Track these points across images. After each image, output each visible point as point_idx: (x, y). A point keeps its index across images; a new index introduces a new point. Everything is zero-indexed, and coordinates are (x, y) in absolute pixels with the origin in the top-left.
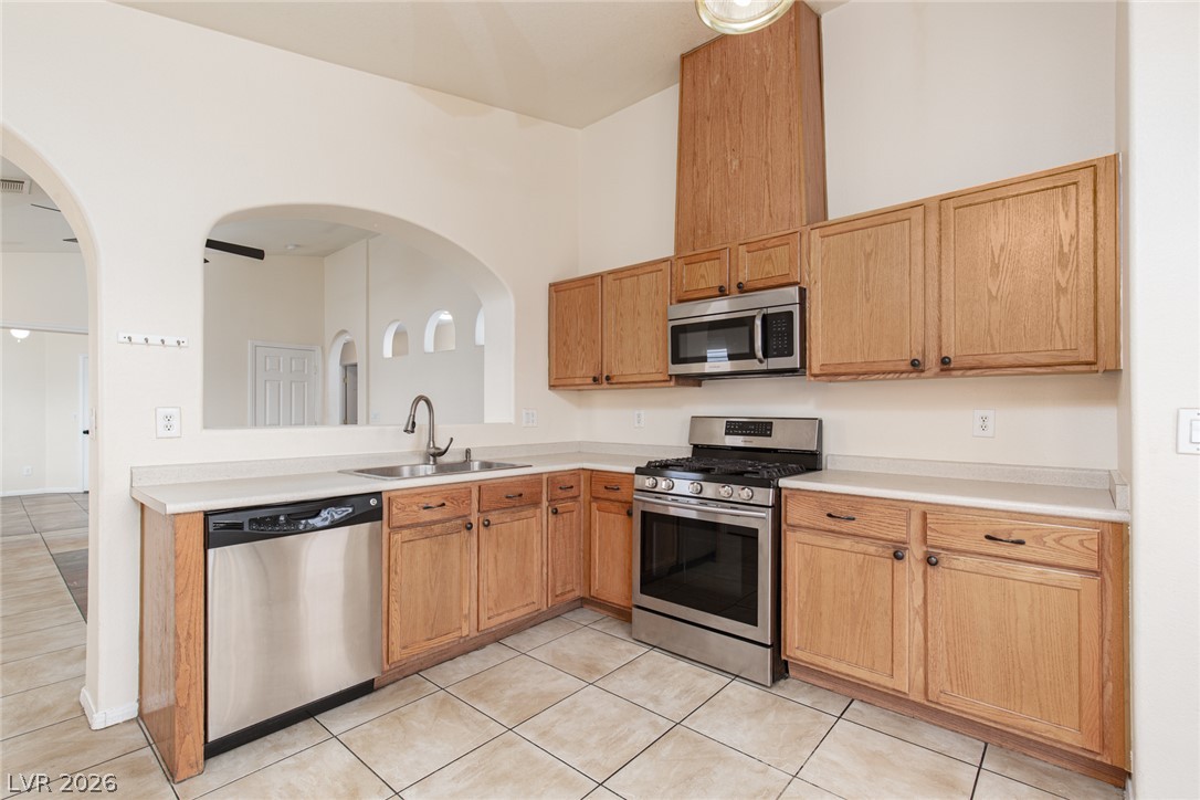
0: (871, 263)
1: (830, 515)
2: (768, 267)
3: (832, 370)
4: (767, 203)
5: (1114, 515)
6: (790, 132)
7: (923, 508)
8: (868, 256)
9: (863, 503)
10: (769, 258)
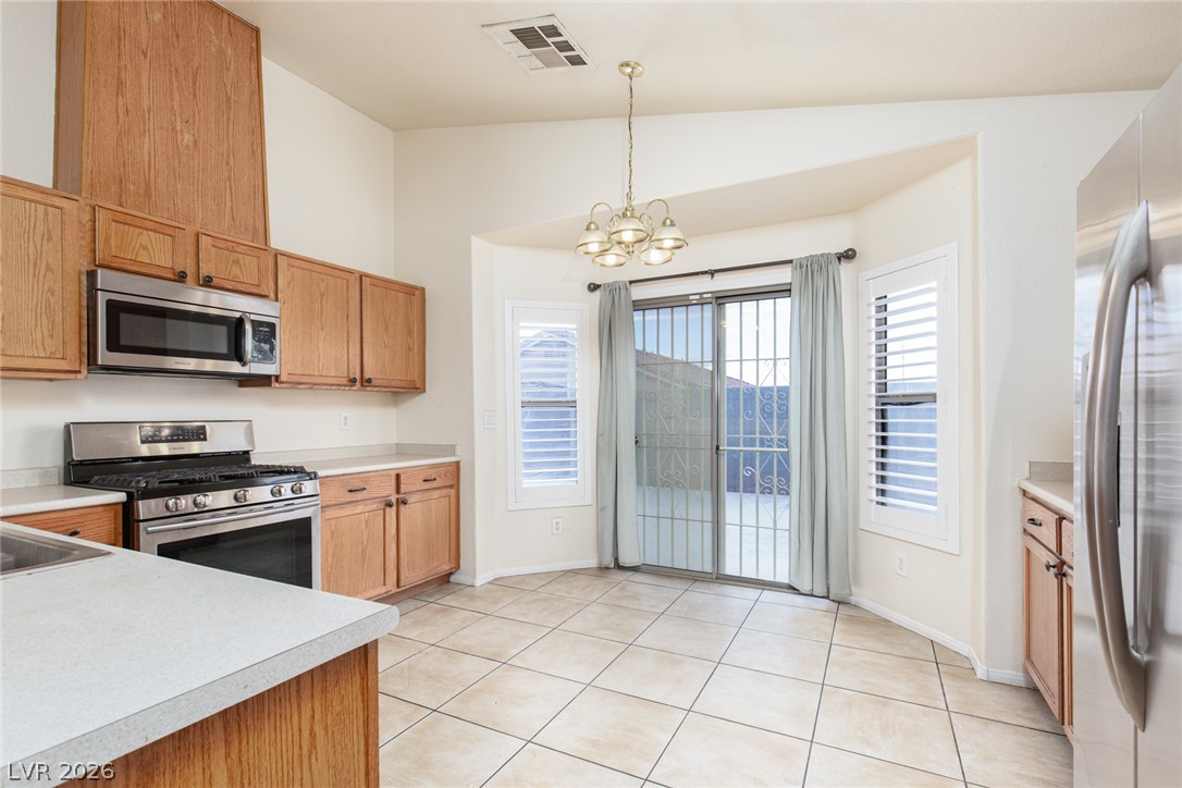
0: (324, 302)
1: (351, 491)
2: (236, 271)
3: (296, 379)
4: (228, 203)
5: (453, 459)
6: (253, 151)
7: (397, 472)
8: (322, 295)
9: (369, 477)
10: (237, 262)
